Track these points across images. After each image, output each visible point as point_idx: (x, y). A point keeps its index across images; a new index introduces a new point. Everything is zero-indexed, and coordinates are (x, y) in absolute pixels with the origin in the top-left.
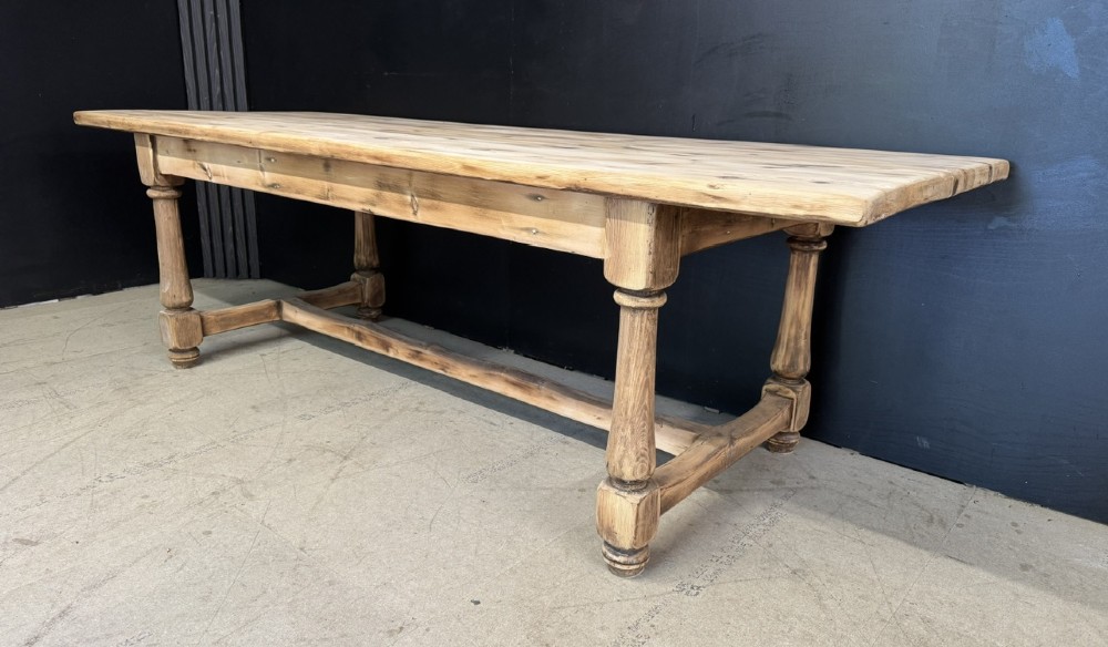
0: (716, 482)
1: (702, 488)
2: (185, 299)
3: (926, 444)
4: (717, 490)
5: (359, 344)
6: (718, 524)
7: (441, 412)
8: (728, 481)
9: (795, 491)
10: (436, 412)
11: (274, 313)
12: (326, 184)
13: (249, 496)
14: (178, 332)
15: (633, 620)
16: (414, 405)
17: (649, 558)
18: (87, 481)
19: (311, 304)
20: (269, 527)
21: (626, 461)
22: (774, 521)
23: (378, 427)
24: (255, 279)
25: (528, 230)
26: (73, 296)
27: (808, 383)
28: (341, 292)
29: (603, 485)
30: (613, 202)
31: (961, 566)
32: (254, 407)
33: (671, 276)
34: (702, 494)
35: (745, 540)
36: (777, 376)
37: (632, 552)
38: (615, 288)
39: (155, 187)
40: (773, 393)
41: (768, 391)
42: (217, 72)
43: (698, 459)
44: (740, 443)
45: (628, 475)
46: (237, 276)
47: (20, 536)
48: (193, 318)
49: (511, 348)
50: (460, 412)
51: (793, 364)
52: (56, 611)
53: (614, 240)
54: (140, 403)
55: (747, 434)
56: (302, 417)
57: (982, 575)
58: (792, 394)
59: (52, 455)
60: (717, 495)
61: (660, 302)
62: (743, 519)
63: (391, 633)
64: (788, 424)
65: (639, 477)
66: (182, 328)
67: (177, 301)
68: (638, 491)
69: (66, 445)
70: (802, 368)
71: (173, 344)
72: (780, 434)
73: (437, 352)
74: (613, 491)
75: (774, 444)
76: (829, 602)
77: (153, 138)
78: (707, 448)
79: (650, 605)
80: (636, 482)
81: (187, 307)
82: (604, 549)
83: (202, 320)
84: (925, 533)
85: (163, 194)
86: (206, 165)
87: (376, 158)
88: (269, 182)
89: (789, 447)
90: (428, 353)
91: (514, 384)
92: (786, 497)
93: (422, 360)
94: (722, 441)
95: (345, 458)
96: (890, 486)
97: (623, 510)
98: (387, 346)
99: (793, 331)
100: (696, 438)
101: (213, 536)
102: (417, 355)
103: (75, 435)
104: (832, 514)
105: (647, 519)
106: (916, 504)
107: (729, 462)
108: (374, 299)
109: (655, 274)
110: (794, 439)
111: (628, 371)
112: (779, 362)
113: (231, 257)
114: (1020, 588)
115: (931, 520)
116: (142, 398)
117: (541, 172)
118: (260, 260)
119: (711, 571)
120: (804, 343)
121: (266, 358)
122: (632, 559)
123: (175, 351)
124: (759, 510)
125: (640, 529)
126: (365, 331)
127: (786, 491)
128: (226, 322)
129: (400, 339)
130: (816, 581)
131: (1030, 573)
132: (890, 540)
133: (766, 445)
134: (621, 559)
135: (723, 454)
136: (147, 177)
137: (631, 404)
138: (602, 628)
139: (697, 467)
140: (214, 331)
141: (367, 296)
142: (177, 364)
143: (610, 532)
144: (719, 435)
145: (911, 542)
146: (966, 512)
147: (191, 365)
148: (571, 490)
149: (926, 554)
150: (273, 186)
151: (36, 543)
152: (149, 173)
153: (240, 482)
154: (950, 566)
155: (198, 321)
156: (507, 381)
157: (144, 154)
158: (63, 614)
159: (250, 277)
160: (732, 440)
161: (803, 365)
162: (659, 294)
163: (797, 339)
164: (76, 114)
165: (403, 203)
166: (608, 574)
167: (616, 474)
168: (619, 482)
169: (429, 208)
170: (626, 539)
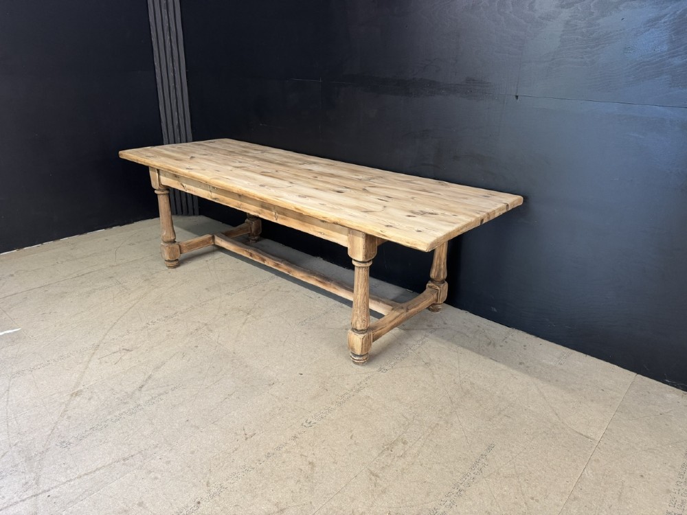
0: (403, 325)
1: (396, 328)
2: (172, 238)
3: (495, 310)
4: (404, 330)
5: (250, 258)
6: (400, 344)
7: (288, 292)
8: (408, 326)
9: (435, 329)
10: (286, 292)
11: (211, 241)
12: (239, 202)
13: (211, 331)
14: (170, 254)
15: (359, 382)
16: (276, 288)
17: (368, 357)
18: (144, 324)
19: (227, 236)
20: (220, 344)
21: (357, 322)
22: (423, 343)
23: (261, 299)
24: (197, 215)
25: (321, 233)
26: (111, 227)
27: (446, 282)
28: (241, 229)
29: (350, 331)
30: (351, 231)
31: (494, 362)
32: (206, 289)
33: (374, 254)
34: (396, 331)
35: (410, 351)
36: (432, 280)
37: (361, 356)
38: (352, 259)
39: (159, 190)
40: (431, 287)
41: (429, 286)
42: (176, 113)
43: (391, 319)
44: (410, 311)
45: (359, 328)
46: (188, 214)
47: (124, 348)
48: (176, 246)
49: (321, 257)
50: (297, 291)
51: (438, 275)
52: (147, 376)
53: (352, 242)
54: (157, 287)
55: (415, 307)
56: (228, 294)
57: (502, 366)
58: (438, 288)
59: (126, 312)
60: (402, 331)
61: (369, 265)
62: (410, 342)
63: (270, 385)
64: (437, 301)
65: (363, 328)
66: (171, 251)
67: (169, 239)
68: (363, 333)
69: (130, 308)
70: (442, 277)
71: (168, 258)
72: (434, 304)
73: (287, 264)
74: (353, 333)
75: (432, 308)
76: (436, 376)
77: (158, 170)
78: (396, 313)
79: (366, 376)
80: (362, 330)
81: (174, 242)
82: (351, 354)
83: (180, 247)
84: (486, 349)
85: (162, 193)
86: (184, 185)
87: (261, 199)
88: (214, 197)
89: (438, 310)
90: (282, 265)
91: (320, 282)
92: (431, 332)
93: (280, 267)
94: (402, 311)
95: (248, 314)
96: (477, 328)
97: (357, 340)
98: (264, 260)
99: (438, 262)
100: (393, 309)
101: (199, 348)
102: (277, 265)
103: (133, 302)
104: (448, 340)
105: (367, 344)
106: (486, 336)
107: (407, 318)
108: (257, 231)
109: (366, 256)
110: (440, 307)
111: (358, 289)
112: (433, 274)
113: (184, 205)
114: (515, 372)
115: (489, 344)
116: (157, 285)
117: (325, 215)
118: (199, 206)
119: (393, 363)
120: (443, 266)
121: (209, 263)
122: (361, 358)
123: (169, 261)
124: (419, 338)
125: (364, 348)
126: (254, 253)
127: (432, 329)
128: (191, 246)
129: (270, 258)
130: (434, 367)
131: (522, 366)
132: (469, 351)
133: (428, 308)
134: (357, 358)
135: (404, 315)
136: (155, 184)
137: (359, 301)
138: (348, 384)
139: (391, 322)
140: (185, 251)
141: (253, 230)
142: (169, 267)
143: (352, 349)
144: (402, 308)
145: (479, 353)
146: (507, 340)
147: (175, 267)
148: (342, 329)
149: (482, 357)
150: (215, 199)
151: (132, 351)
152: (156, 183)
153: (206, 324)
154: (489, 362)
155: (178, 247)
156: (317, 280)
157: (153, 175)
158: (150, 377)
159: (194, 214)
160: (407, 310)
161: (443, 275)
162: (369, 262)
163: (440, 265)
164: (120, 152)
165: (272, 215)
166: (352, 364)
167: (354, 327)
168: (355, 330)
169: (282, 218)
170: (358, 352)
